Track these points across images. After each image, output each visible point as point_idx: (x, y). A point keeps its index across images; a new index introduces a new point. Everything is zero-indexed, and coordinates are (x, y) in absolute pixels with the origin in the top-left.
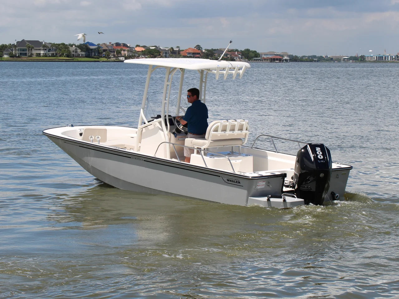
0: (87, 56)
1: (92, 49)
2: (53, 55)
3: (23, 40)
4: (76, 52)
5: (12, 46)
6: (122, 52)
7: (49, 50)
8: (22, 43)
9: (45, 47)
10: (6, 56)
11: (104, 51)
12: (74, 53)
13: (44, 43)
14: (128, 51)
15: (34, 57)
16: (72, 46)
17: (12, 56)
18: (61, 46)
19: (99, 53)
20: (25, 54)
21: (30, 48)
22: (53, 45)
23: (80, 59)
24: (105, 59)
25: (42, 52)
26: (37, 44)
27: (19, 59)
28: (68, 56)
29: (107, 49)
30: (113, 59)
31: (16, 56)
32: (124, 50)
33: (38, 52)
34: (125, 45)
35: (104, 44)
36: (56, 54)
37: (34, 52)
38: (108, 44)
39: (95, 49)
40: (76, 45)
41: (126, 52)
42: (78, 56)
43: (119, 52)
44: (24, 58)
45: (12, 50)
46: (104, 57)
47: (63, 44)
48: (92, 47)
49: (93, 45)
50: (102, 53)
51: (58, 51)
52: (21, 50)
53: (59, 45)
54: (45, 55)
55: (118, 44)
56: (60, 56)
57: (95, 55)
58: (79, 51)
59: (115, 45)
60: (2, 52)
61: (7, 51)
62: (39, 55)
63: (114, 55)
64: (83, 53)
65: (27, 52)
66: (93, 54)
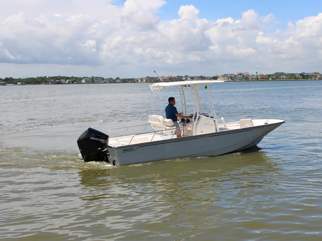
0: (302, 78)
1: (305, 75)
2: (289, 78)
3: (277, 72)
4: (298, 77)
5: (272, 75)
6: (317, 76)
7: (288, 76)
8: (277, 73)
9: (286, 75)
10: (270, 79)
11: (310, 76)
12: (297, 77)
13: (285, 73)
14: (320, 76)
15: (282, 79)
16: (297, 74)
17: (273, 79)
18: (292, 74)
19: (308, 77)
20: (278, 78)
21: (280, 76)
22: (289, 74)
23: (300, 79)
24: (310, 79)
25: (285, 77)
26: (282, 74)
27: (276, 80)
28: (295, 78)
29: (311, 75)
30: (313, 79)
31: (274, 79)
32: (318, 75)
33: (283, 77)
34: (318, 73)
35: (310, 73)
36: (290, 78)
37: (282, 77)
38: (311, 73)
39: (306, 75)
40: (298, 74)
41: (319, 76)
42: (299, 78)
43: (316, 76)
44: (277, 79)
45: (273, 77)
46: (310, 78)
47: (293, 74)
48: (304, 74)
49: (305, 73)
50: (309, 77)
51: (291, 76)
52: (276, 76)
53: (291, 74)
54: (286, 78)
55: (315, 73)
56: (292, 78)
57: (306, 78)
58: (299, 76)
59: (314, 73)
60: (269, 77)
61: (271, 77)
62: (283, 78)
63: (314, 77)
64: (301, 77)
65: (279, 77)
66: (305, 77)
